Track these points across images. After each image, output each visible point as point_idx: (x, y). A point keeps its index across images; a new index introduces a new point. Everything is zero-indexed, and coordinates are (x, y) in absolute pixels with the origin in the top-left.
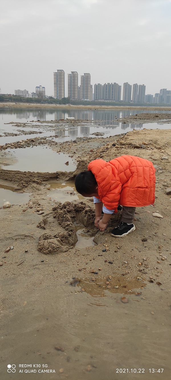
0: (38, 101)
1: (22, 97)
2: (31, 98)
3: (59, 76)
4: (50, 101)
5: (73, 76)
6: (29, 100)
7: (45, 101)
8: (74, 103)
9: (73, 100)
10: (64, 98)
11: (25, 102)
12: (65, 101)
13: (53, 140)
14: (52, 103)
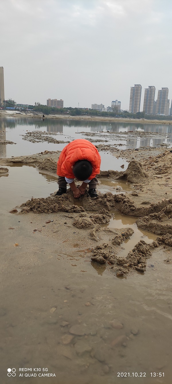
0: (112, 115)
1: (98, 111)
2: (106, 112)
3: (136, 91)
4: (125, 115)
5: (150, 91)
6: (104, 114)
7: (120, 115)
8: (148, 118)
9: (148, 114)
10: (139, 113)
11: (100, 116)
12: (139, 115)
13: (116, 148)
14: (126, 117)
